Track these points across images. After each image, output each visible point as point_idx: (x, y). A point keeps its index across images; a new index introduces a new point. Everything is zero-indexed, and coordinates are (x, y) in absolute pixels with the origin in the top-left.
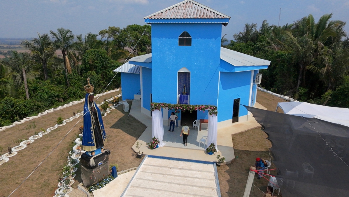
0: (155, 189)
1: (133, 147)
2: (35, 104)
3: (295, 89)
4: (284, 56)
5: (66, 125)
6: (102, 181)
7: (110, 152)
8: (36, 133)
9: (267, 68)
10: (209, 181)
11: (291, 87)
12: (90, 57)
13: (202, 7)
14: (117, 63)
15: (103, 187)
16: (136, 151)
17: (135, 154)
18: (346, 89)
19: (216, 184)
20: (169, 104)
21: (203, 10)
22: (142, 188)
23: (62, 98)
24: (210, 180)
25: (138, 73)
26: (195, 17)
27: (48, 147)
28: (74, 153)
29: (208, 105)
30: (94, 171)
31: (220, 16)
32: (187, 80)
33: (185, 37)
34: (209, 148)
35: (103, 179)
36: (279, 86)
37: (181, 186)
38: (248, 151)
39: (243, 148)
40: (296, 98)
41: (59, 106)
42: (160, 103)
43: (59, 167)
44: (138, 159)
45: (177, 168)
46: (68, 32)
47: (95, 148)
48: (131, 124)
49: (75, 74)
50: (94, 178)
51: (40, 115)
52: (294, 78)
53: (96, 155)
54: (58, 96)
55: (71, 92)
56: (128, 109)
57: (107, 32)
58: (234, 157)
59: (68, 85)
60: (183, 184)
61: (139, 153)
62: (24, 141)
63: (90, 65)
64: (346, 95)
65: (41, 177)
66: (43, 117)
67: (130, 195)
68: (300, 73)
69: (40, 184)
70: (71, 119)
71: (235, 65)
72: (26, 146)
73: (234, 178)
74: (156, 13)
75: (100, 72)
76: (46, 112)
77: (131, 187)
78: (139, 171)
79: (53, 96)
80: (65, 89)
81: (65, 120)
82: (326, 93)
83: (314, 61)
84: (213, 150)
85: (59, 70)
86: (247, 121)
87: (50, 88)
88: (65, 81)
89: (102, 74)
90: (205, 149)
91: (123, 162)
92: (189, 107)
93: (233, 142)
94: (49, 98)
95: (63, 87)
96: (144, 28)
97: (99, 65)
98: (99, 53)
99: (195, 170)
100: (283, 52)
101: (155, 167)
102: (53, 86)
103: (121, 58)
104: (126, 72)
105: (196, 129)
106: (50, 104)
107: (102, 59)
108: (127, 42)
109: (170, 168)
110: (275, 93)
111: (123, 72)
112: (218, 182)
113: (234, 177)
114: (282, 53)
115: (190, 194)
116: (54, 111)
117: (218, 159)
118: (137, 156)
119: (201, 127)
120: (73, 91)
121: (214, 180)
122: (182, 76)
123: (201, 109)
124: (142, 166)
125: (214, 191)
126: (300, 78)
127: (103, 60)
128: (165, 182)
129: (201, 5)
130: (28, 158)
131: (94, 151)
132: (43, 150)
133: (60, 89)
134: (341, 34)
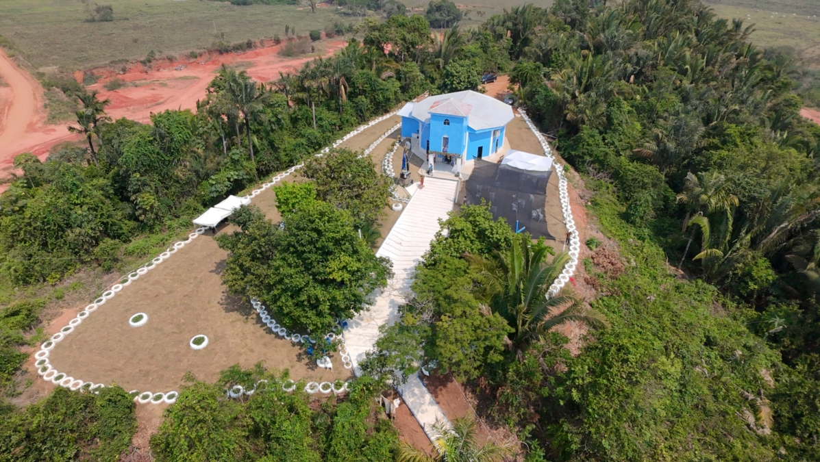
1: (418, 172)
7: (411, 173)
12: (360, 81)
26: (451, 114)
32: (447, 141)
33: (447, 122)
35: (409, 183)
45: (441, 182)
47: (406, 171)
54: (335, 125)
59: (342, 112)
63: (360, 89)
70: (367, 152)
71: (476, 130)
75: (369, 96)
86: (488, 159)
89: (371, 98)
91: (415, 177)
93: (471, 172)
101: (430, 181)
103: (385, 71)
104: (408, 116)
118: (421, 176)
122: (445, 139)
124: (425, 180)
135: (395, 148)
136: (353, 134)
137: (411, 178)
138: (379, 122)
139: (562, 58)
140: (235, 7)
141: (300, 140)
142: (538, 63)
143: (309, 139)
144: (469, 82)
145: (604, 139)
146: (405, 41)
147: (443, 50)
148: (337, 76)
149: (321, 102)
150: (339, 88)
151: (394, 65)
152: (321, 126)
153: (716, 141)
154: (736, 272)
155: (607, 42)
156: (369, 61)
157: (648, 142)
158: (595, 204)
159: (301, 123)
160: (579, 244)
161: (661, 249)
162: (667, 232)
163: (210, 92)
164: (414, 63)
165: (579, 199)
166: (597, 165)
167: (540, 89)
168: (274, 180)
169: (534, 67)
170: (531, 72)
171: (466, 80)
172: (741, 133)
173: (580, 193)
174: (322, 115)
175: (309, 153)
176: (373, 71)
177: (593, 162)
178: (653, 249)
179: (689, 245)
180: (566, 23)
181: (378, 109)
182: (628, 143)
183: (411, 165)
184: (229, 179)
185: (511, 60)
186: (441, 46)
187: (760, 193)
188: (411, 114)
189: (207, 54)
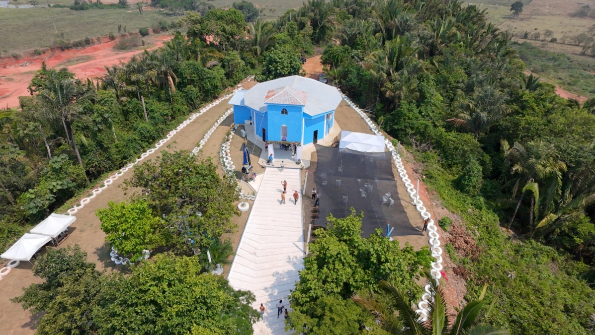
1: (258, 162)
5: (203, 147)
12: (187, 71)
17: (260, 166)
20: (278, 141)
21: (293, 98)
22: (268, 180)
23: (170, 116)
24: (297, 175)
26: (289, 103)
28: (227, 167)
29: (296, 141)
31: (300, 103)
32: (286, 129)
33: (284, 111)
41: (177, 126)
42: (273, 141)
44: (263, 168)
47: (248, 165)
48: (253, 148)
50: (248, 177)
51: (169, 137)
53: (248, 168)
55: (176, 110)
56: (245, 135)
57: (185, 21)
58: (310, 165)
59: (172, 102)
66: (173, 139)
71: (312, 116)
75: (197, 85)
78: (265, 173)
79: (162, 115)
84: (299, 162)
86: (323, 142)
88: (168, 99)
90: (296, 162)
96: (230, 14)
97: (196, 79)
99: (291, 172)
101: (272, 172)
103: (210, 60)
104: (239, 105)
117: (301, 167)
120: (178, 108)
122: (283, 128)
125: (298, 180)
129: (292, 94)
135: (231, 136)
137: (254, 170)
138: (210, 109)
139: (365, 40)
140: (74, 12)
141: (131, 135)
142: (346, 46)
143: (141, 134)
144: (291, 67)
145: (420, 113)
146: (225, 32)
147: (259, 39)
148: (163, 68)
149: (151, 93)
150: (167, 79)
151: (217, 54)
152: (153, 118)
153: (515, 107)
154: (563, 229)
155: (401, 25)
156: (194, 52)
157: (462, 113)
158: (430, 176)
159: (132, 117)
160: (436, 228)
161: (496, 215)
162: (490, 194)
163: (32, 91)
164: (235, 52)
165: (415, 174)
166: (418, 137)
167: (352, 69)
168: (106, 184)
169: (344, 50)
170: (341, 54)
171: (289, 65)
172: (535, 98)
173: (413, 166)
174: (153, 107)
175: (143, 148)
176: (199, 62)
177: (415, 134)
178: (490, 217)
179: (518, 207)
180: (349, 14)
181: (207, 96)
182: (440, 113)
183: (251, 156)
184: (51, 191)
185: (313, 44)
186: (256, 35)
187: (586, 158)
188: (243, 101)
189: (50, 52)
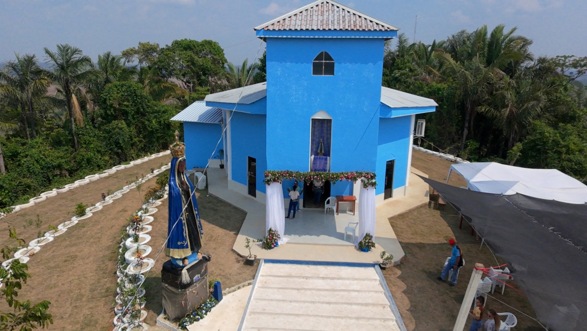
0: (291, 315)
1: (233, 248)
2: (19, 183)
3: (459, 143)
4: (441, 91)
5: (92, 217)
6: (200, 309)
7: (210, 258)
8: (40, 235)
9: (434, 110)
10: (376, 295)
11: (453, 139)
12: (115, 96)
13: (349, 12)
14: (163, 106)
15: (204, 319)
16: (242, 254)
17: (241, 258)
18: (538, 141)
19: (387, 298)
20: (297, 172)
21: (352, 16)
22: (268, 314)
23: (67, 170)
24: (376, 292)
25: (216, 122)
26: (341, 28)
27: (74, 258)
28: (128, 264)
29: (360, 171)
30: (189, 291)
31: (383, 26)
32: (325, 131)
33: (324, 61)
34: (363, 241)
35: (201, 305)
36: (435, 138)
37: (332, 306)
38: (421, 243)
39: (411, 239)
40: (466, 158)
41: (66, 184)
42: (281, 172)
43: (104, 291)
44: (249, 267)
45: (319, 278)
46: (75, 51)
47: (188, 252)
48: (217, 210)
49: (88, 127)
50: (188, 303)
51: (32, 201)
52: (457, 125)
53: (189, 263)
54: (59, 167)
55: (83, 159)
56: (205, 185)
57: (136, 52)
58: (404, 254)
59: (76, 146)
60: (335, 303)
61: (250, 257)
62: (20, 249)
63: (115, 109)
64: (539, 150)
65: (76, 310)
66: (39, 205)
67: (253, 328)
68: (468, 118)
69: (78, 323)
70: (99, 206)
71: (392, 107)
72: (28, 259)
73: (412, 286)
74: (275, 20)
75: (133, 122)
76: (44, 196)
77: (250, 315)
78: (256, 287)
79: (49, 168)
80: (71, 154)
81: (88, 209)
82: (515, 148)
83: (488, 99)
84: (370, 244)
85: (49, 121)
86: (405, 195)
87: (43, 153)
88: (70, 140)
89: (137, 125)
90: (357, 245)
91: (223, 274)
92: (331, 175)
93: (395, 231)
94: (42, 171)
95: (67, 150)
96: (203, 45)
97: (131, 110)
98: (132, 89)
99: (348, 279)
100: (439, 85)
101: (281, 278)
102: (47, 148)
103: (166, 98)
104: (195, 121)
105: (331, 212)
106: (45, 181)
107: (136, 100)
108: (174, 70)
109: (307, 278)
110: (431, 150)
111: (190, 121)
112: (391, 295)
113: (412, 284)
114: (439, 87)
115: (351, 318)
116: (58, 193)
117: (382, 258)
118: (245, 262)
119: (339, 209)
120: (86, 157)
121: (381, 292)
122: (316, 126)
123: (351, 178)
124: (259, 278)
125: (386, 309)
126: (467, 125)
127: (138, 101)
128: (304, 302)
129: (347, 9)
130: (40, 279)
131: (188, 257)
132: (66, 264)
133: (62, 154)
134: (526, 57)
136: (87, 179)
151: (179, 90)
152: (20, 167)
